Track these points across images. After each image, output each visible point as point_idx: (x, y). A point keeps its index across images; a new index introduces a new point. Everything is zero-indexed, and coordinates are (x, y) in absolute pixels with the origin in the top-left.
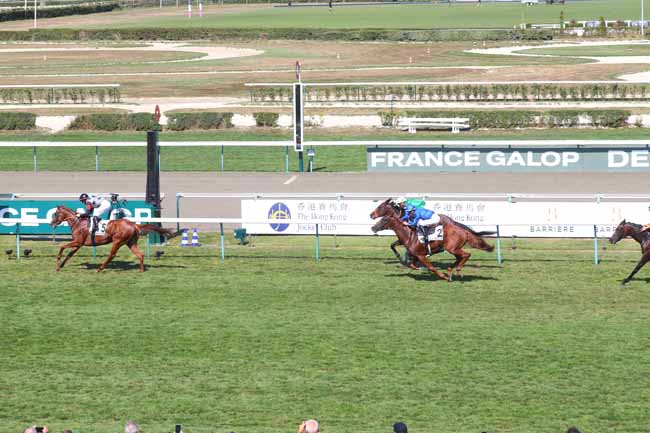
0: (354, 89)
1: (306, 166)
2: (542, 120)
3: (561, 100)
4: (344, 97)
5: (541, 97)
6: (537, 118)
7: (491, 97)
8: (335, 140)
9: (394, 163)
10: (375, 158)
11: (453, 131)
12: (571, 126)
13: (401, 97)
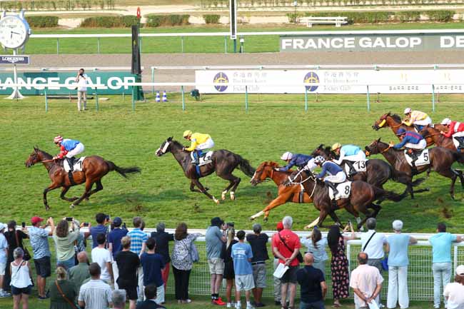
1: (238, 49)
2: (396, 17)
3: (408, 5)
4: (263, 5)
5: (395, 3)
6: (392, 16)
7: (361, 3)
8: (258, 31)
9: (297, 47)
10: (285, 43)
11: (337, 26)
12: (415, 21)
13: (302, 4)
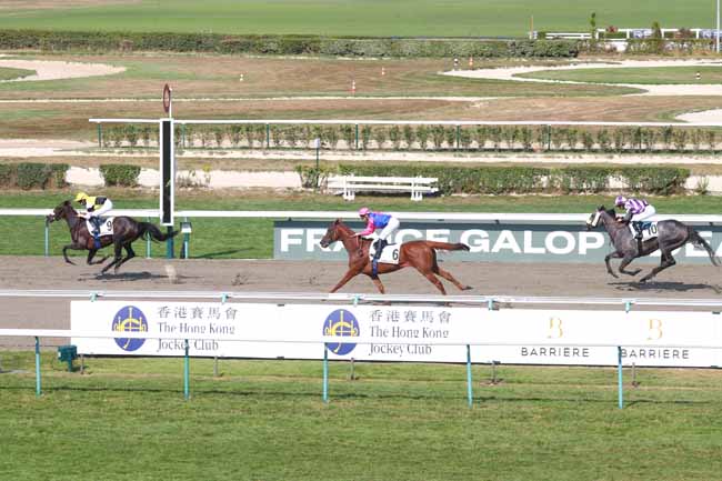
0: (261, 128)
1: (177, 249)
2: (551, 182)
3: (583, 151)
4: (244, 143)
5: (553, 147)
6: (544, 179)
7: (475, 144)
8: (226, 209)
9: (316, 247)
10: (286, 237)
11: (412, 198)
12: (597, 191)
13: (335, 144)
